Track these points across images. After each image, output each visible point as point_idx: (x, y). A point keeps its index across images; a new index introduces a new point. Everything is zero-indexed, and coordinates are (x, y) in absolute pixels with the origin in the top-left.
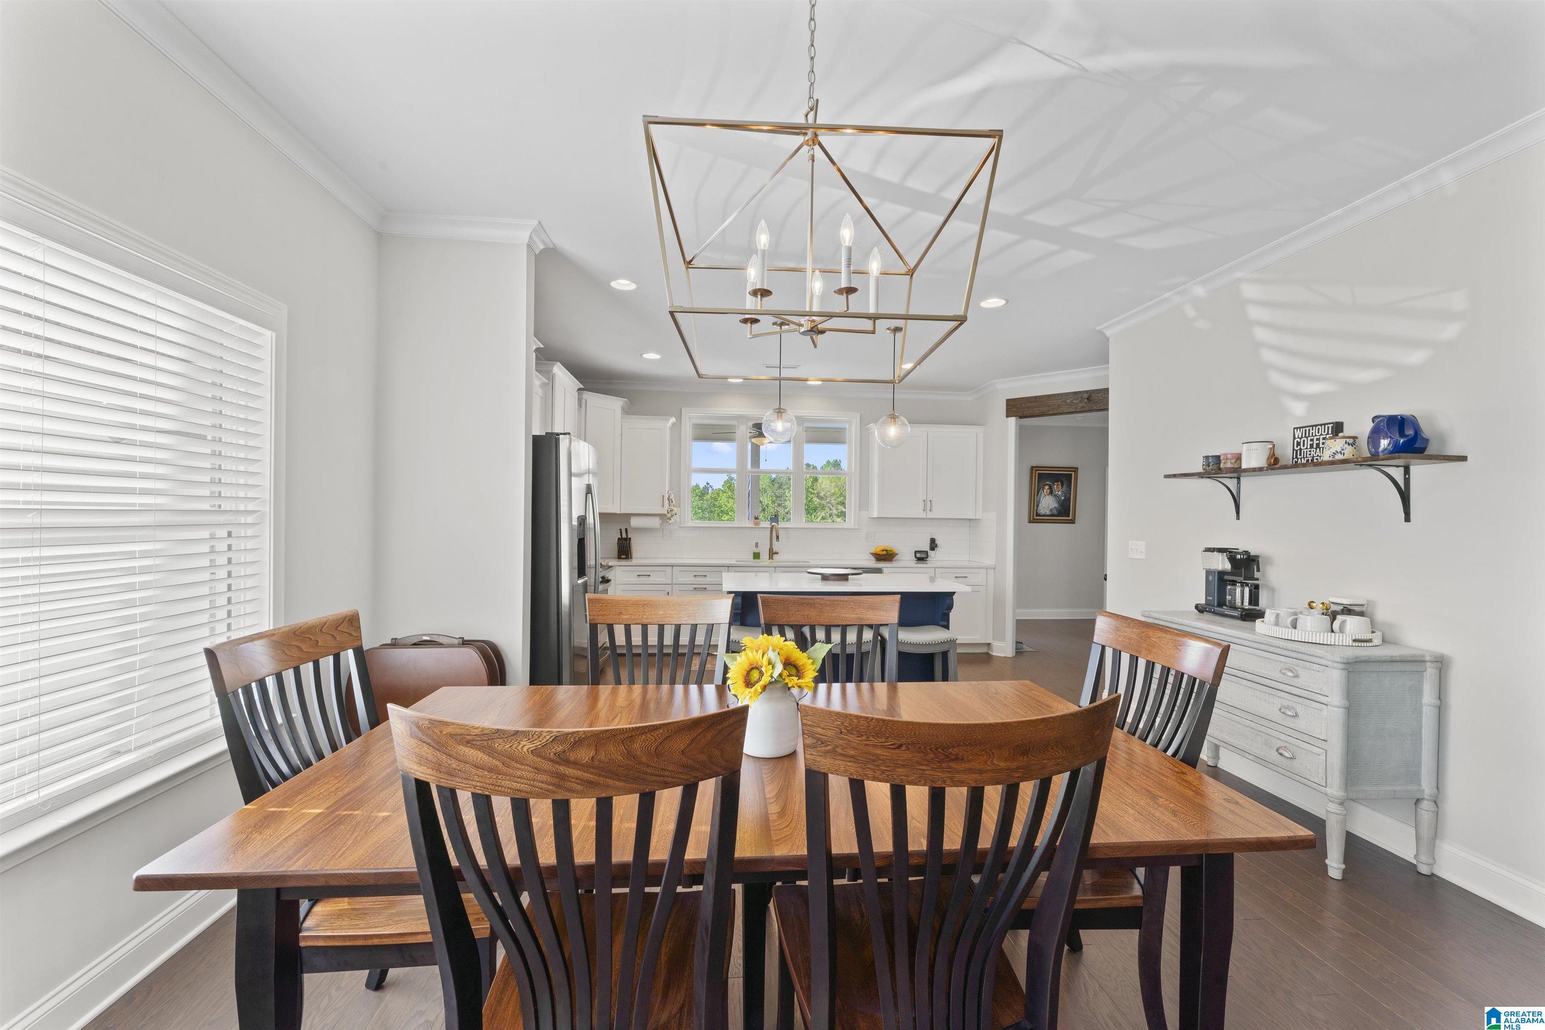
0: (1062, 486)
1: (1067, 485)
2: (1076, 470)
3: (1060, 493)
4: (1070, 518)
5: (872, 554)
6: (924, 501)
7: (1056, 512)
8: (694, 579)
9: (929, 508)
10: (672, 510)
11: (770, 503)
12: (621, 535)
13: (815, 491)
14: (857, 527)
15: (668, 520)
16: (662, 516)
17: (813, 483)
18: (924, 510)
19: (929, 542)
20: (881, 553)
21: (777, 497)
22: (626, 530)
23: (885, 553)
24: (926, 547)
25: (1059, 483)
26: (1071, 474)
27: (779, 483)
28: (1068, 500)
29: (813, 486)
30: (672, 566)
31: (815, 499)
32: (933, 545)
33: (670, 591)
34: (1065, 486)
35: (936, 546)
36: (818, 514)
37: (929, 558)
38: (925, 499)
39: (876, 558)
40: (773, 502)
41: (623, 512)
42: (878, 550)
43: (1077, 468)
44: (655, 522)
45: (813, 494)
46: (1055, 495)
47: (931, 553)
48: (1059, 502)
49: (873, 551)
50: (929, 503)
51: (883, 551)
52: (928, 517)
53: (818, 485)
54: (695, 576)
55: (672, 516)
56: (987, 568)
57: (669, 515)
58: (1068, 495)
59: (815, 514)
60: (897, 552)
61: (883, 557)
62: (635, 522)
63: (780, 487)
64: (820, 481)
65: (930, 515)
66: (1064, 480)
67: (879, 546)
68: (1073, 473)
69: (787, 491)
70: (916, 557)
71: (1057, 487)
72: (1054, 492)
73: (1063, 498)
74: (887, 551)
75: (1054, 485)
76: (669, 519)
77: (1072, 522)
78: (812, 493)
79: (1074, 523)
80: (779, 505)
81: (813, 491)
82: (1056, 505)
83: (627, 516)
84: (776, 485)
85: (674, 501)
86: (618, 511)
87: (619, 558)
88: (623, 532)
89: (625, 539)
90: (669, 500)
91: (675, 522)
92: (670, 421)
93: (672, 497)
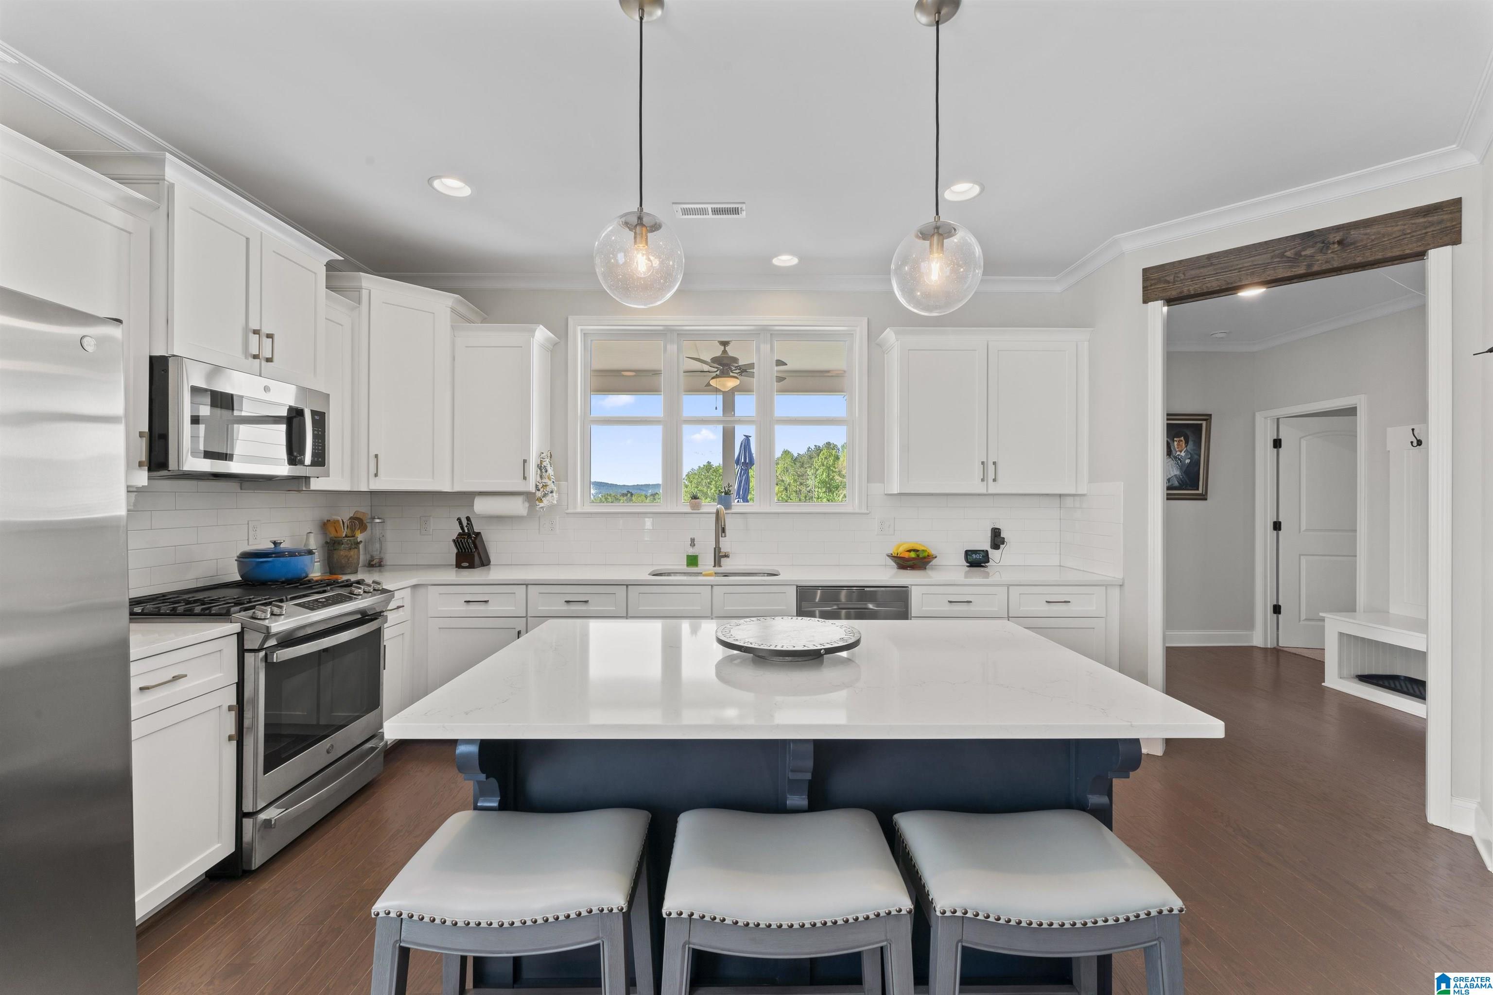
0: (1187, 443)
1: (1194, 442)
2: (1208, 418)
3: (1183, 454)
4: (1200, 491)
5: (891, 556)
6: (983, 463)
7: (1176, 484)
8: (565, 607)
9: (991, 475)
10: (545, 486)
11: (792, 482)
12: (462, 528)
13: (837, 470)
14: (864, 511)
15: (537, 503)
16: (529, 496)
17: (834, 461)
18: (983, 480)
19: (989, 534)
20: (907, 555)
21: (799, 476)
22: (468, 519)
23: (913, 555)
24: (984, 544)
25: (1182, 438)
26: (1201, 425)
27: (800, 462)
28: (1195, 464)
29: (835, 464)
30: (527, 585)
31: (837, 477)
32: (997, 539)
33: (522, 627)
34: (1191, 445)
35: (1003, 541)
36: (840, 492)
37: (991, 563)
38: (985, 461)
39: (898, 564)
40: (795, 481)
41: (457, 489)
42: (901, 549)
43: (1210, 415)
44: (518, 507)
45: (835, 472)
46: (1175, 458)
47: (994, 554)
48: (1181, 469)
49: (892, 550)
50: (991, 468)
51: (910, 551)
52: (990, 492)
53: (840, 463)
54: (567, 602)
55: (545, 495)
56: (1107, 586)
57: (539, 494)
58: (1196, 457)
59: (837, 492)
60: (933, 552)
61: (910, 563)
62: (481, 506)
63: (802, 466)
64: (841, 459)
65: (993, 489)
66: (1189, 433)
67: (902, 542)
68: (1204, 423)
69: (809, 470)
70: (967, 562)
71: (1178, 445)
72: (1174, 452)
73: (1188, 461)
74: (916, 551)
75: (1174, 441)
76: (540, 500)
77: (1203, 497)
78: (833, 472)
79: (1206, 499)
80: (801, 484)
81: (834, 470)
82: (1177, 472)
83: (469, 497)
84: (798, 464)
85: (550, 471)
86: (447, 488)
87: (459, 566)
88: (465, 523)
89: (469, 535)
90: (541, 467)
91: (552, 507)
92: (541, 334)
93: (546, 463)
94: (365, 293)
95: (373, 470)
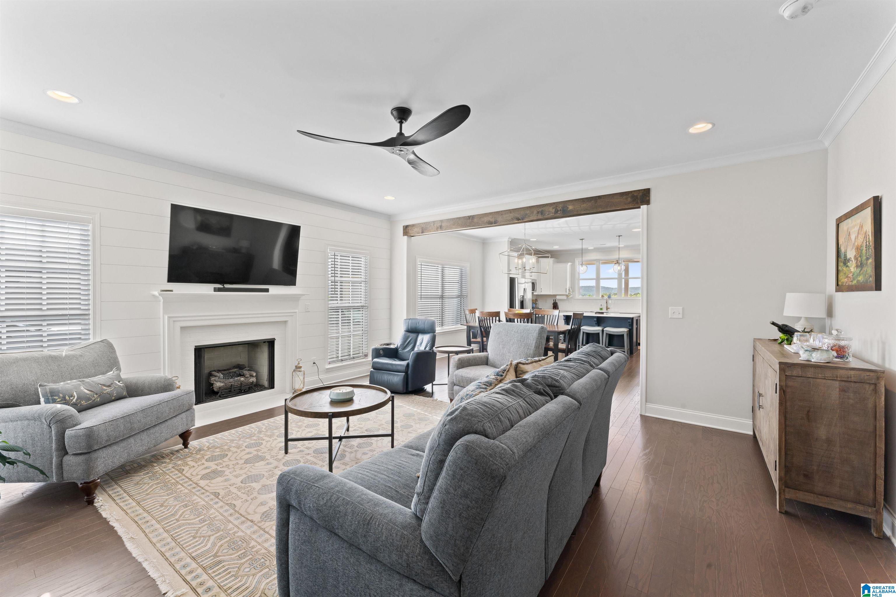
10: (570, 293)
15: (568, 297)
16: (567, 295)
57: (569, 295)
62: (558, 297)
83: (555, 296)
85: (571, 290)
86: (552, 294)
87: (553, 309)
88: (555, 300)
89: (555, 303)
90: (569, 290)
91: (571, 297)
92: (569, 264)
93: (570, 289)
94: (540, 261)
95: (541, 291)
